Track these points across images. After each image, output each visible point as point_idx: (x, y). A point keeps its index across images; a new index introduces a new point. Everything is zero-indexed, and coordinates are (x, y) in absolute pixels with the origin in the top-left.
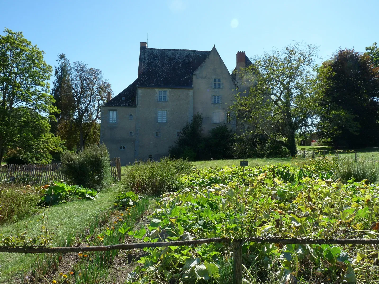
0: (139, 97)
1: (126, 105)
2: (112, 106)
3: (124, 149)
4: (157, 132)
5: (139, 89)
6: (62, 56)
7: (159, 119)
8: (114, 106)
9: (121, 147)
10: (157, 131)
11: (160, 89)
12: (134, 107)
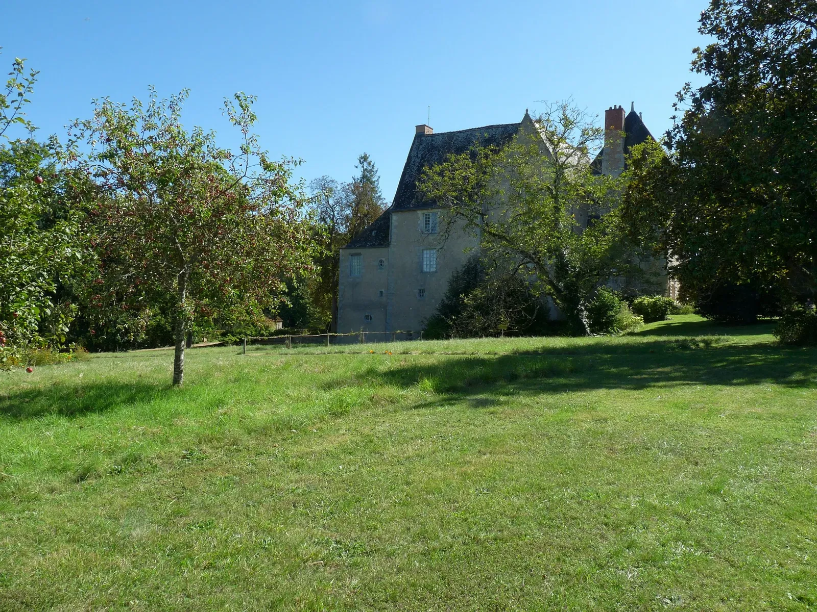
0: (393, 228)
1: (374, 245)
2: (355, 247)
3: (371, 319)
4: (420, 290)
5: (393, 214)
6: (364, 159)
7: (425, 266)
8: (359, 247)
9: (367, 316)
10: (420, 288)
11: (425, 211)
12: (386, 247)
